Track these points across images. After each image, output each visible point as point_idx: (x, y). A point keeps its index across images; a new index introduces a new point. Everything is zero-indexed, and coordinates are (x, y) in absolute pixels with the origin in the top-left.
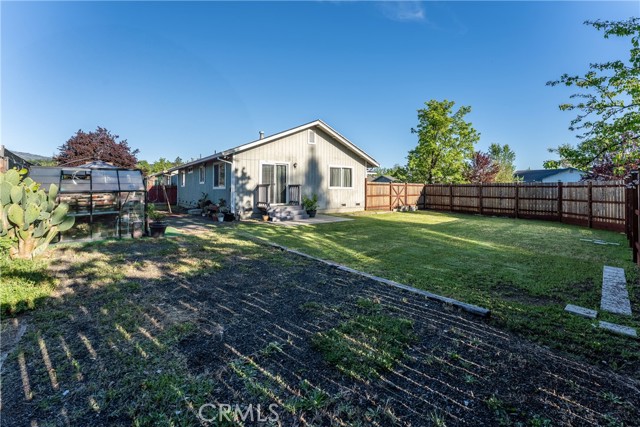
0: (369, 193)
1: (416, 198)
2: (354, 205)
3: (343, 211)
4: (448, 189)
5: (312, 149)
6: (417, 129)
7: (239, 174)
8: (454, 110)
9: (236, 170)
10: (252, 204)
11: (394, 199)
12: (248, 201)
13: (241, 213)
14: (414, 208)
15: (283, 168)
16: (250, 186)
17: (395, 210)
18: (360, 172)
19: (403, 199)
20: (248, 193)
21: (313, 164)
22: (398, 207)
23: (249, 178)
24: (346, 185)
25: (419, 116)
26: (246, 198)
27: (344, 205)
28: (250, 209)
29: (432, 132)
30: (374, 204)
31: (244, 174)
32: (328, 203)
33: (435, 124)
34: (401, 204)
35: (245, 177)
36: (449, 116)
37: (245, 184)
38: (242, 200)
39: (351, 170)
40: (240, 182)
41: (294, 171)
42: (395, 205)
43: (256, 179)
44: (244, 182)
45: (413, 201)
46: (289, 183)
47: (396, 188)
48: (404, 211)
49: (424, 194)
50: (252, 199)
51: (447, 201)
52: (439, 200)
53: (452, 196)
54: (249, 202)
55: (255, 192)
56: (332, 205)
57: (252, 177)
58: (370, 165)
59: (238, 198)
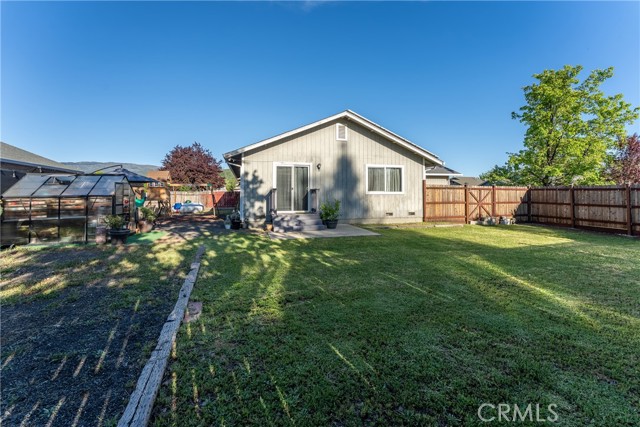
0: (429, 199)
1: (514, 207)
2: (406, 214)
3: (388, 221)
4: (568, 193)
5: (344, 145)
6: (521, 113)
7: (250, 178)
8: (580, 78)
9: (246, 174)
10: (265, 211)
11: (472, 208)
12: (259, 207)
13: (251, 220)
14: (508, 221)
15: (305, 169)
16: (263, 190)
17: (473, 223)
18: (413, 173)
19: (489, 208)
20: (261, 198)
21: (345, 165)
22: (480, 219)
23: (261, 182)
24: (393, 188)
25: (527, 96)
26: (258, 204)
27: (391, 214)
28: (262, 217)
29: (544, 113)
30: (437, 213)
31: (255, 178)
32: (366, 210)
33: (548, 103)
34: (484, 214)
35: (256, 180)
36: (572, 89)
37: (257, 188)
38: (253, 206)
39: (400, 169)
40: (251, 186)
41: (318, 173)
42: (474, 215)
43: (270, 182)
44: (255, 186)
45: (506, 210)
46: (311, 187)
47: (475, 193)
48: (490, 224)
49: (527, 201)
50: (264, 205)
51: (566, 211)
52: (551, 210)
53: (575, 204)
54: (261, 208)
55: (268, 197)
56: (372, 214)
57: (264, 180)
58: (429, 164)
59: (248, 204)
